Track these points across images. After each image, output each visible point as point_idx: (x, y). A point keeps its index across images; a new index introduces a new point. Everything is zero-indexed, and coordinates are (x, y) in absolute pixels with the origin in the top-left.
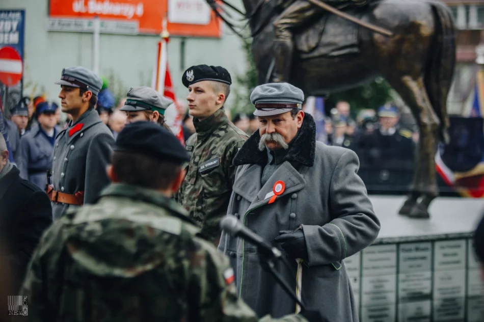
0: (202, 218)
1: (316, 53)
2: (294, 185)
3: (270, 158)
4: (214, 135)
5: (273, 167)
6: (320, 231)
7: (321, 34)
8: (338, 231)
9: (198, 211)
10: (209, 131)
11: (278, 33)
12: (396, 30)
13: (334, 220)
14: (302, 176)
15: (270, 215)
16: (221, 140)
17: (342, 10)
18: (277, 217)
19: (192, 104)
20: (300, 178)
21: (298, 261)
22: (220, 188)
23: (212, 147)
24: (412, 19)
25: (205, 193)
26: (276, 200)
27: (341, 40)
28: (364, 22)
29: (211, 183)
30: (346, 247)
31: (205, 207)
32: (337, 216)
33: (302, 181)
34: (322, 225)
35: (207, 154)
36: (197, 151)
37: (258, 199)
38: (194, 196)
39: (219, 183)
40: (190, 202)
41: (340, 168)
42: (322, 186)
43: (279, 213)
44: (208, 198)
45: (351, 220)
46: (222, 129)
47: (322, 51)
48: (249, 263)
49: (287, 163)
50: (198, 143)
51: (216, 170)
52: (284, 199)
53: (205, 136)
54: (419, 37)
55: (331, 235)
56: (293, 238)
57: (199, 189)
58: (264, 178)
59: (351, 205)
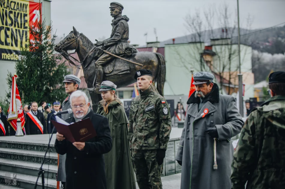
0: (148, 129)
1: (112, 74)
2: (212, 110)
3: (201, 100)
4: (149, 97)
5: (203, 104)
6: (223, 127)
7: (114, 66)
8: (229, 126)
9: (146, 127)
10: (147, 95)
11: (97, 66)
12: (144, 64)
13: (228, 123)
14: (215, 106)
15: (203, 122)
16: (152, 98)
17: (121, 57)
18: (205, 122)
19: (141, 84)
20: (214, 107)
21: (214, 139)
22: (155, 117)
23: (149, 101)
24: (150, 59)
25: (149, 120)
26: (205, 116)
27: (123, 68)
28: (131, 61)
29: (151, 115)
30: (233, 133)
31: (149, 125)
32: (228, 121)
33: (215, 109)
34: (223, 124)
35: (147, 104)
36: (142, 103)
37: (198, 116)
38: (143, 121)
39: (154, 115)
40: (141, 123)
41: (229, 103)
42: (222, 110)
43: (206, 121)
44: (150, 121)
45: (234, 122)
46: (152, 94)
47: (115, 73)
48: (195, 141)
49: (208, 102)
50: (142, 100)
51: (153, 110)
52: (208, 116)
53: (145, 97)
54: (153, 66)
55: (227, 128)
56: (212, 130)
57: (145, 118)
58: (199, 108)
59: (234, 117)
